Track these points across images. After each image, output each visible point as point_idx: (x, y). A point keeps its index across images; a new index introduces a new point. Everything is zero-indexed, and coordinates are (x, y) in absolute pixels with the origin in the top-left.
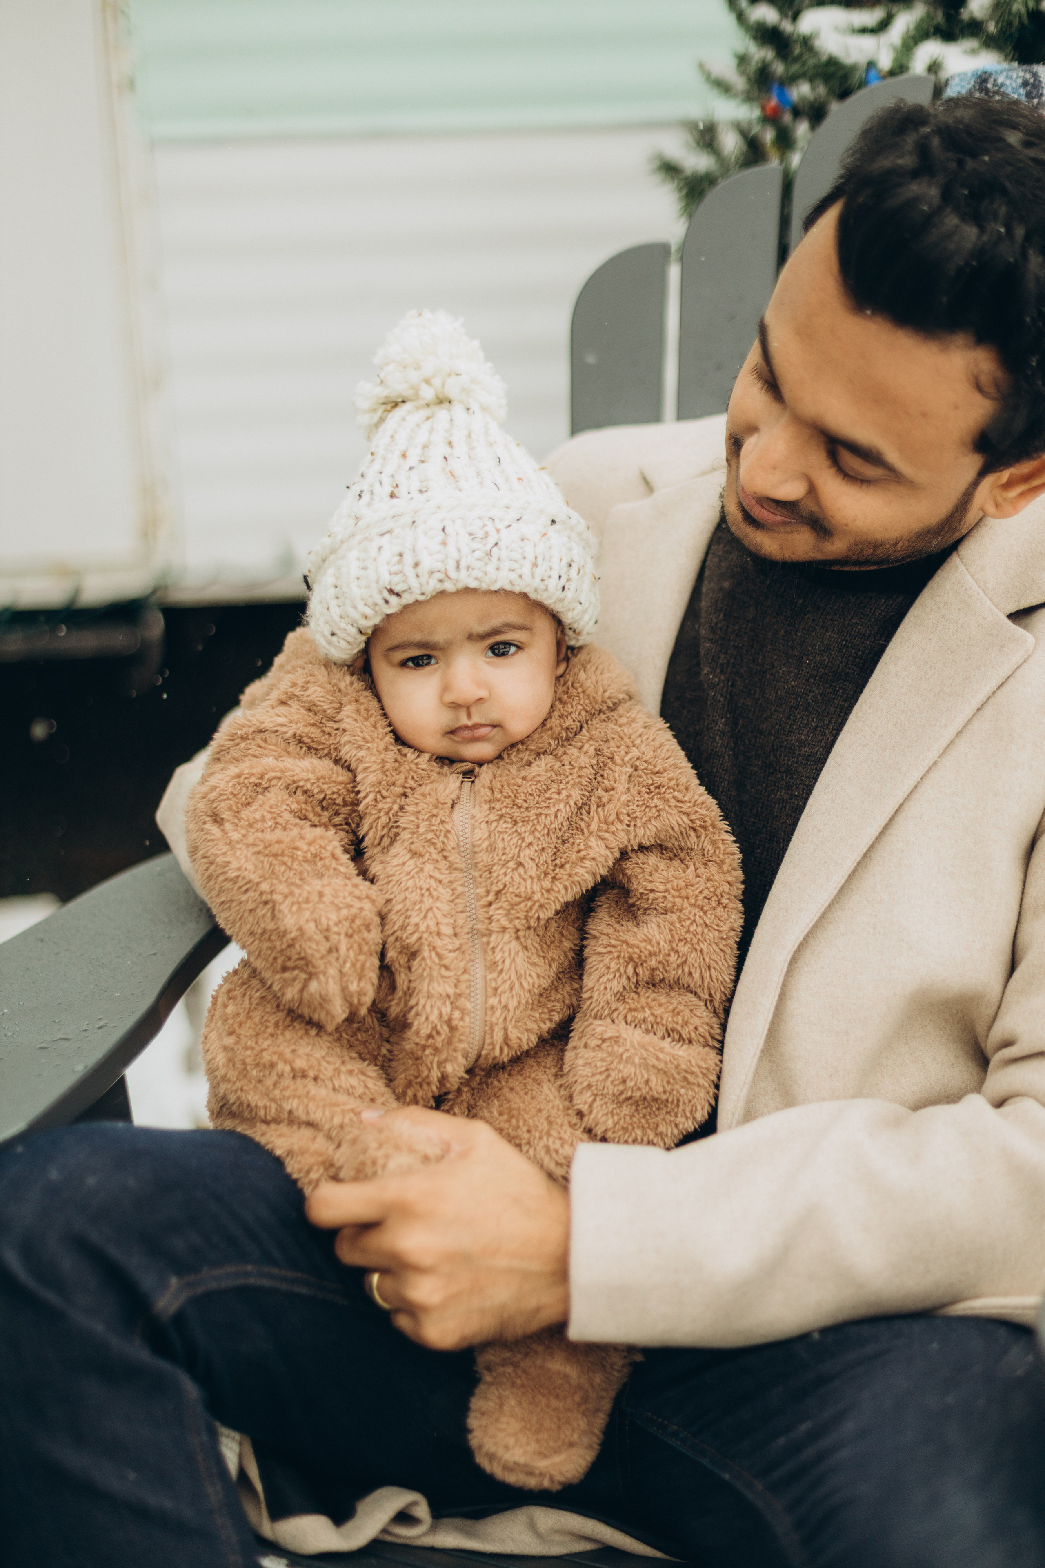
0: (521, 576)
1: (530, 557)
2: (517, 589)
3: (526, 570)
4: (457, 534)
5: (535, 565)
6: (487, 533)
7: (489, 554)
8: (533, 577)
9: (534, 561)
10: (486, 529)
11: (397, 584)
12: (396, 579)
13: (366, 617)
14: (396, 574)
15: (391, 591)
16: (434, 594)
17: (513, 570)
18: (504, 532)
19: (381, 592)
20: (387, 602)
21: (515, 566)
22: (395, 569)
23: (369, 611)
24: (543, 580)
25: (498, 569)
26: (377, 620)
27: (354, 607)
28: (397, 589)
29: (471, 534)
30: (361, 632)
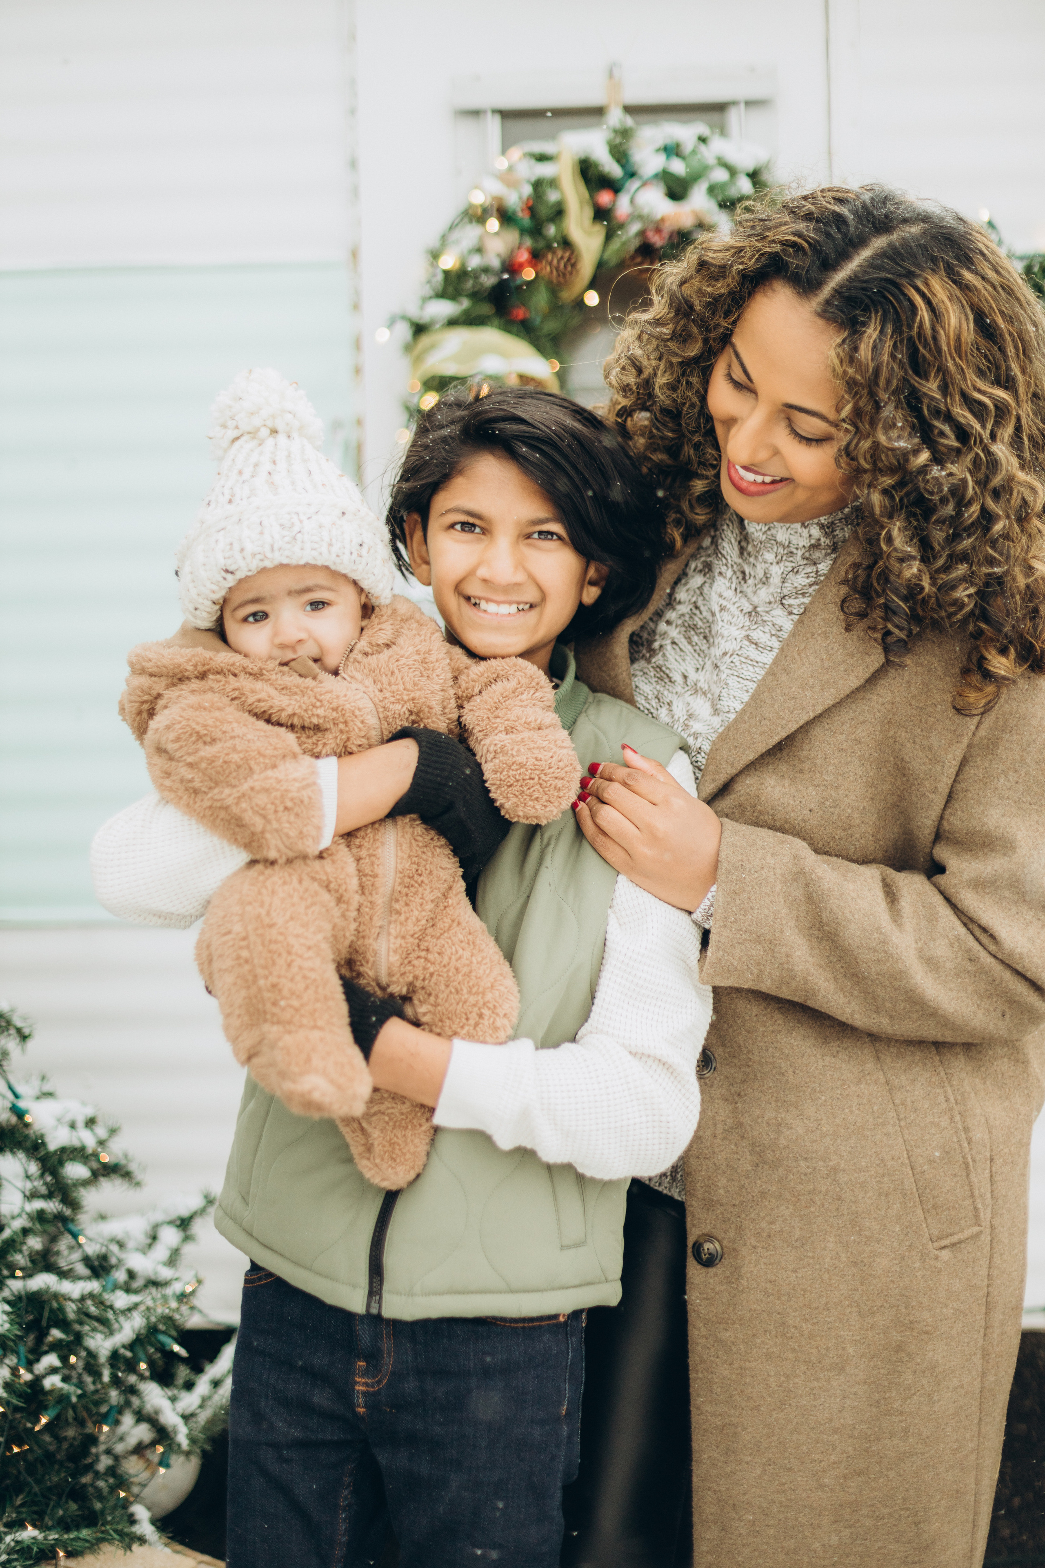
0: (321, 554)
1: (327, 539)
2: (319, 563)
3: (324, 550)
4: (271, 526)
5: (330, 545)
6: (293, 523)
9: (329, 541)
10: (292, 520)
11: (230, 565)
12: (229, 561)
14: (228, 558)
15: (227, 571)
17: (314, 549)
18: (305, 522)
19: (219, 573)
20: (225, 579)
21: (316, 546)
22: (227, 554)
23: (214, 587)
24: (338, 556)
25: (302, 549)
26: (222, 593)
27: (205, 586)
28: (231, 569)
29: (281, 525)
30: (214, 603)
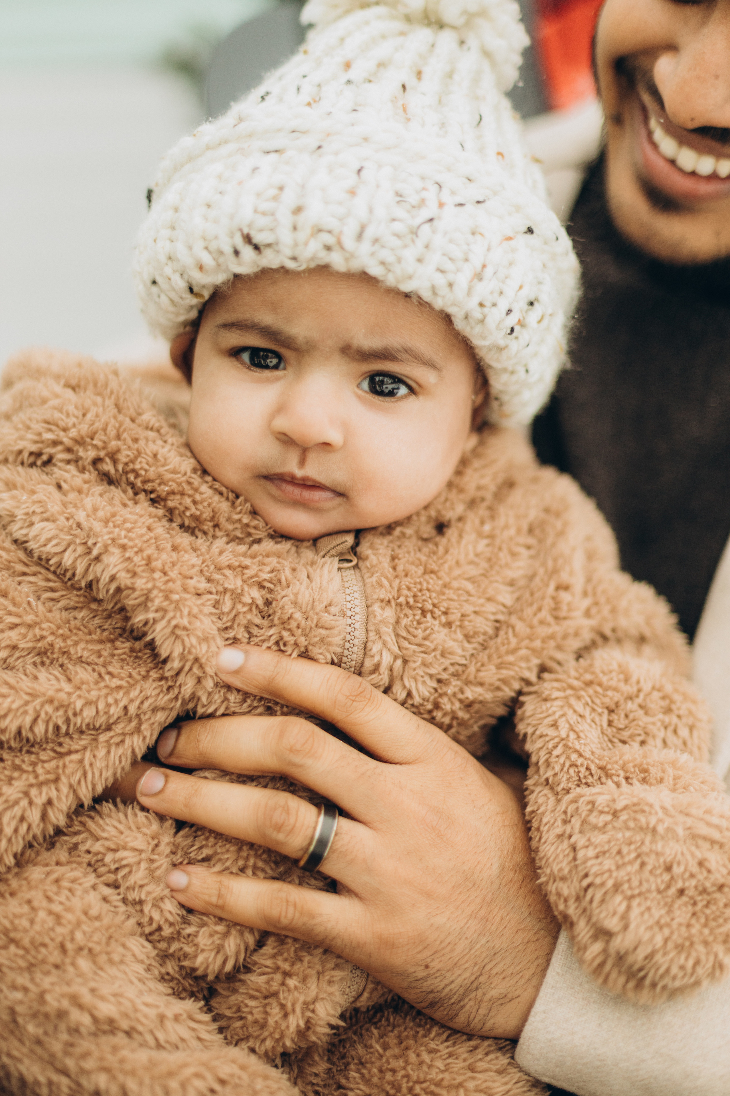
0: (451, 285)
1: (477, 262)
2: (438, 304)
3: (462, 280)
4: (378, 186)
5: (479, 277)
6: (423, 200)
7: (415, 232)
8: (469, 292)
9: (479, 267)
10: (424, 194)
11: (261, 230)
12: (262, 221)
13: (201, 268)
14: (264, 214)
15: (248, 239)
16: (312, 265)
17: (442, 272)
18: (449, 210)
19: (232, 236)
20: (237, 253)
21: (449, 266)
22: (265, 206)
23: (208, 260)
24: (481, 305)
25: (420, 260)
26: (220, 278)
27: (190, 248)
28: (258, 238)
29: (398, 194)
30: (191, 290)
